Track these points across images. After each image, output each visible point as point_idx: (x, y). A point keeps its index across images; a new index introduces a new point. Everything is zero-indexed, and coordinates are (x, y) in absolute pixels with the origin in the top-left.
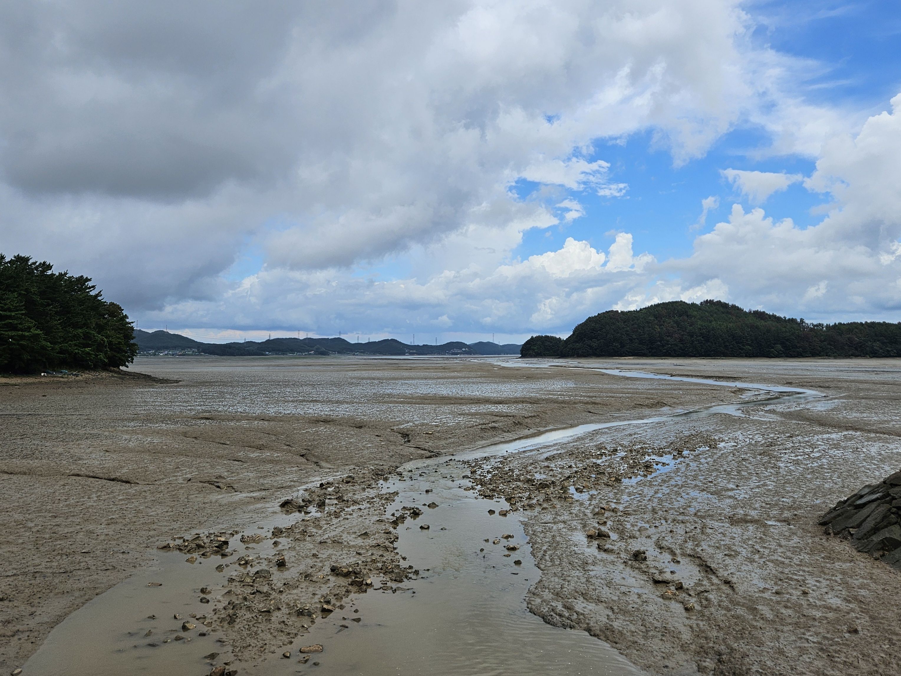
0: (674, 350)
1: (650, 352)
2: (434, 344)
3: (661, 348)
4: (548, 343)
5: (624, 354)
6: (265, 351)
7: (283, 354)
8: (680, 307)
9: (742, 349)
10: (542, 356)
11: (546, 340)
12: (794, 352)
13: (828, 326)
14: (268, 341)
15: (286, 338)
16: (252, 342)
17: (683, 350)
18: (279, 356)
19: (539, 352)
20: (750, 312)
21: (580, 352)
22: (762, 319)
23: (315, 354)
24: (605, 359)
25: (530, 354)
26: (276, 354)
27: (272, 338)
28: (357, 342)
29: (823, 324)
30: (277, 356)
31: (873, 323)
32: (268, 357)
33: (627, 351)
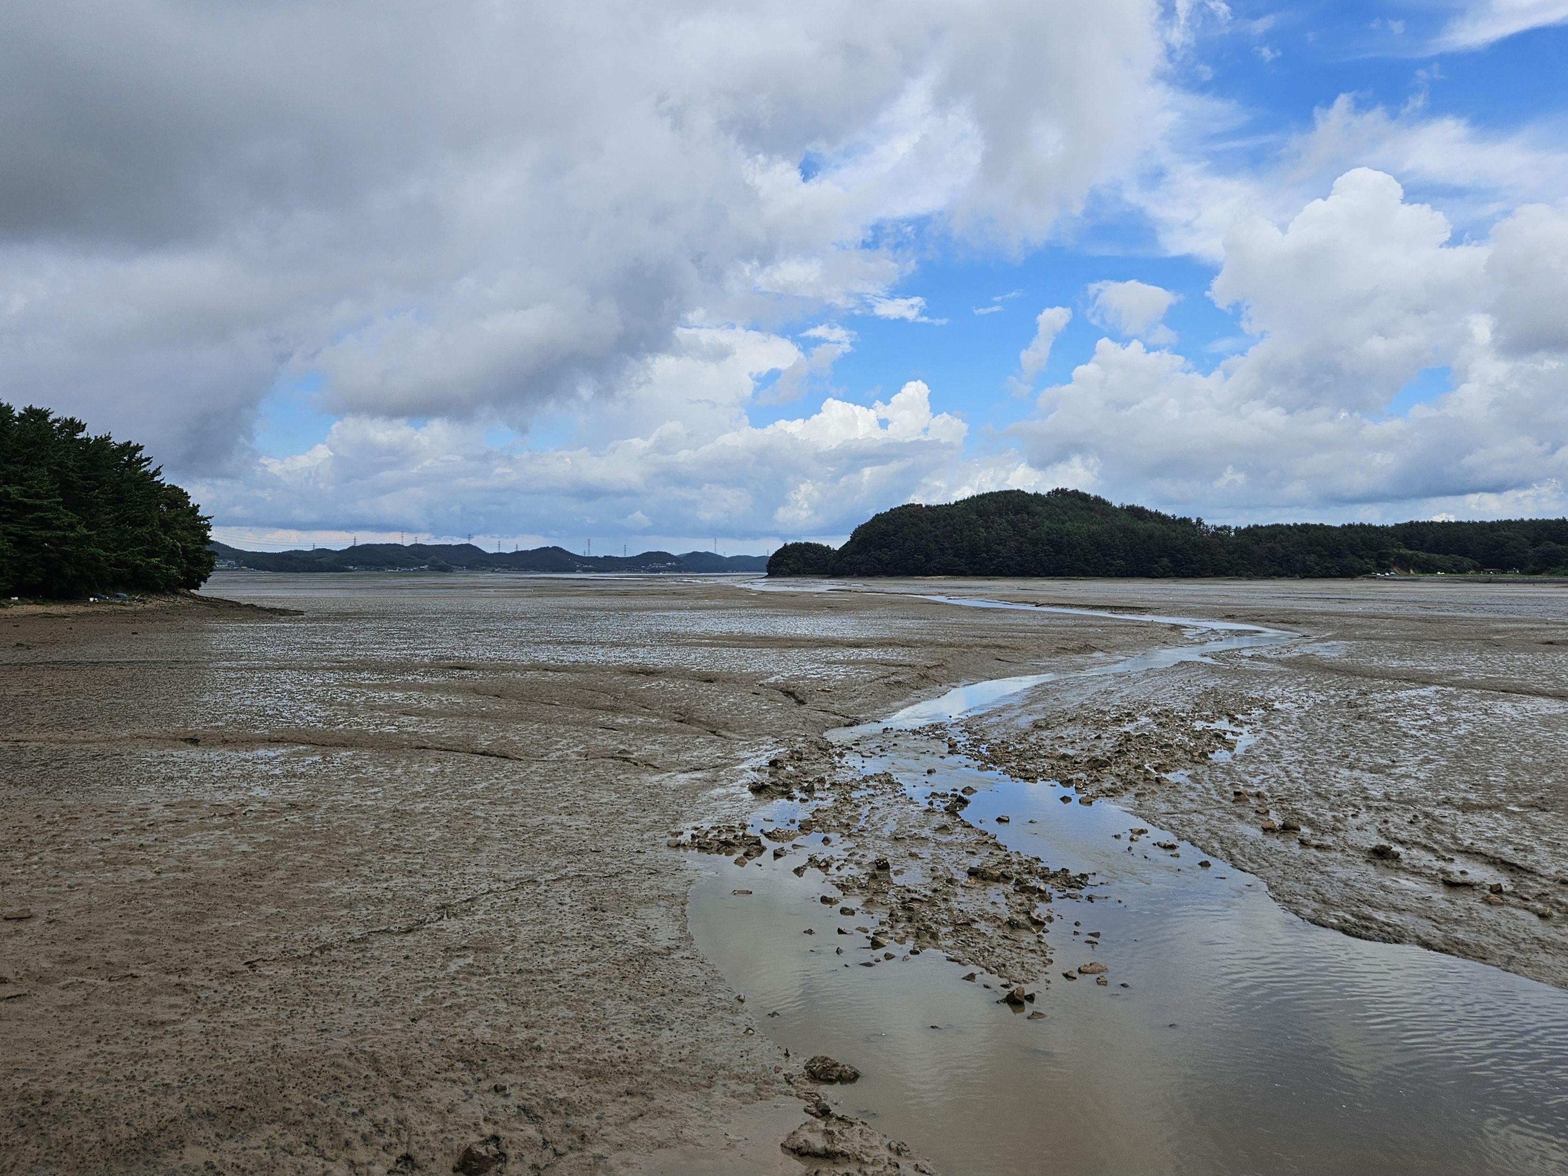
0: (1008, 566)
1: (970, 569)
2: (621, 555)
3: (986, 563)
4: (811, 555)
5: (931, 572)
6: (346, 564)
7: (378, 570)
8: (1017, 500)
9: (1111, 565)
10: (800, 574)
11: (807, 550)
12: (1187, 569)
13: (1237, 530)
14: (353, 548)
15: (381, 545)
16: (325, 549)
17: (1021, 566)
18: (371, 573)
19: (796, 568)
20: (1122, 508)
21: (863, 569)
22: (1140, 519)
23: (430, 570)
24: (902, 579)
25: (782, 571)
26: (367, 570)
27: (358, 544)
28: (497, 551)
29: (1230, 527)
30: (367, 573)
31: (1306, 526)
32: (352, 573)
33: (935, 567)
